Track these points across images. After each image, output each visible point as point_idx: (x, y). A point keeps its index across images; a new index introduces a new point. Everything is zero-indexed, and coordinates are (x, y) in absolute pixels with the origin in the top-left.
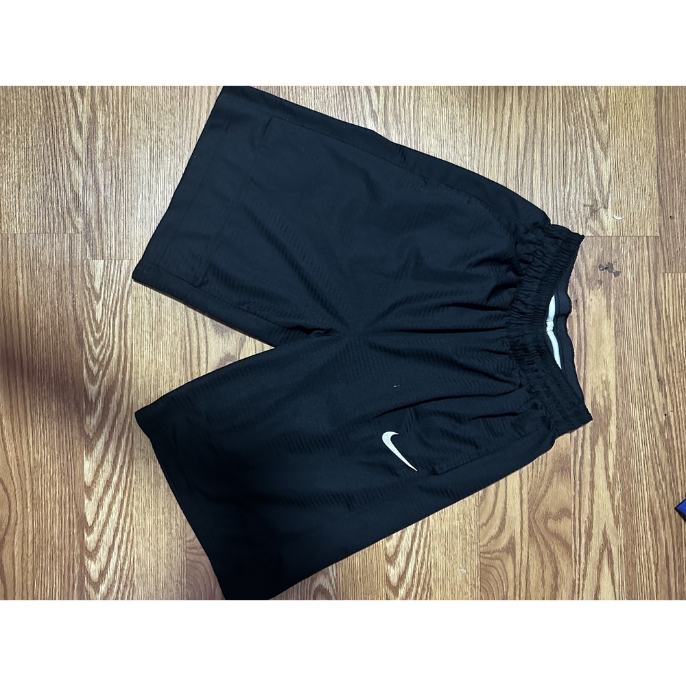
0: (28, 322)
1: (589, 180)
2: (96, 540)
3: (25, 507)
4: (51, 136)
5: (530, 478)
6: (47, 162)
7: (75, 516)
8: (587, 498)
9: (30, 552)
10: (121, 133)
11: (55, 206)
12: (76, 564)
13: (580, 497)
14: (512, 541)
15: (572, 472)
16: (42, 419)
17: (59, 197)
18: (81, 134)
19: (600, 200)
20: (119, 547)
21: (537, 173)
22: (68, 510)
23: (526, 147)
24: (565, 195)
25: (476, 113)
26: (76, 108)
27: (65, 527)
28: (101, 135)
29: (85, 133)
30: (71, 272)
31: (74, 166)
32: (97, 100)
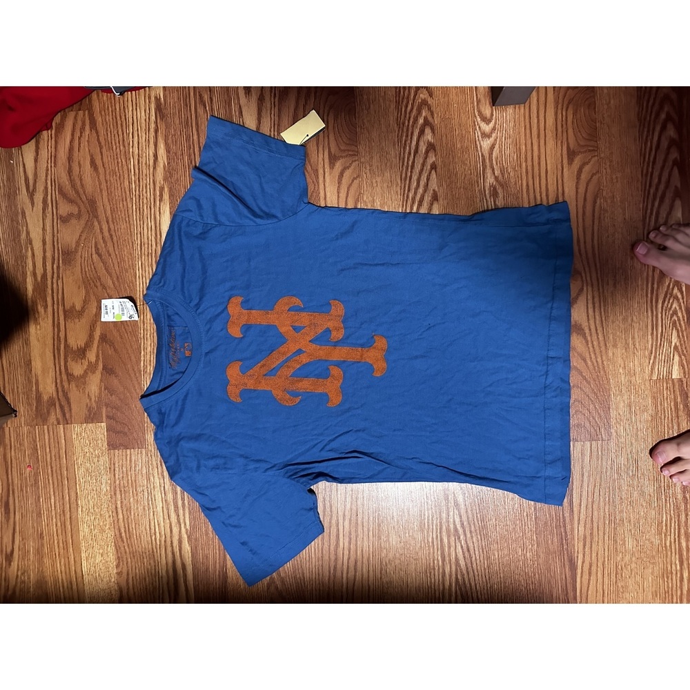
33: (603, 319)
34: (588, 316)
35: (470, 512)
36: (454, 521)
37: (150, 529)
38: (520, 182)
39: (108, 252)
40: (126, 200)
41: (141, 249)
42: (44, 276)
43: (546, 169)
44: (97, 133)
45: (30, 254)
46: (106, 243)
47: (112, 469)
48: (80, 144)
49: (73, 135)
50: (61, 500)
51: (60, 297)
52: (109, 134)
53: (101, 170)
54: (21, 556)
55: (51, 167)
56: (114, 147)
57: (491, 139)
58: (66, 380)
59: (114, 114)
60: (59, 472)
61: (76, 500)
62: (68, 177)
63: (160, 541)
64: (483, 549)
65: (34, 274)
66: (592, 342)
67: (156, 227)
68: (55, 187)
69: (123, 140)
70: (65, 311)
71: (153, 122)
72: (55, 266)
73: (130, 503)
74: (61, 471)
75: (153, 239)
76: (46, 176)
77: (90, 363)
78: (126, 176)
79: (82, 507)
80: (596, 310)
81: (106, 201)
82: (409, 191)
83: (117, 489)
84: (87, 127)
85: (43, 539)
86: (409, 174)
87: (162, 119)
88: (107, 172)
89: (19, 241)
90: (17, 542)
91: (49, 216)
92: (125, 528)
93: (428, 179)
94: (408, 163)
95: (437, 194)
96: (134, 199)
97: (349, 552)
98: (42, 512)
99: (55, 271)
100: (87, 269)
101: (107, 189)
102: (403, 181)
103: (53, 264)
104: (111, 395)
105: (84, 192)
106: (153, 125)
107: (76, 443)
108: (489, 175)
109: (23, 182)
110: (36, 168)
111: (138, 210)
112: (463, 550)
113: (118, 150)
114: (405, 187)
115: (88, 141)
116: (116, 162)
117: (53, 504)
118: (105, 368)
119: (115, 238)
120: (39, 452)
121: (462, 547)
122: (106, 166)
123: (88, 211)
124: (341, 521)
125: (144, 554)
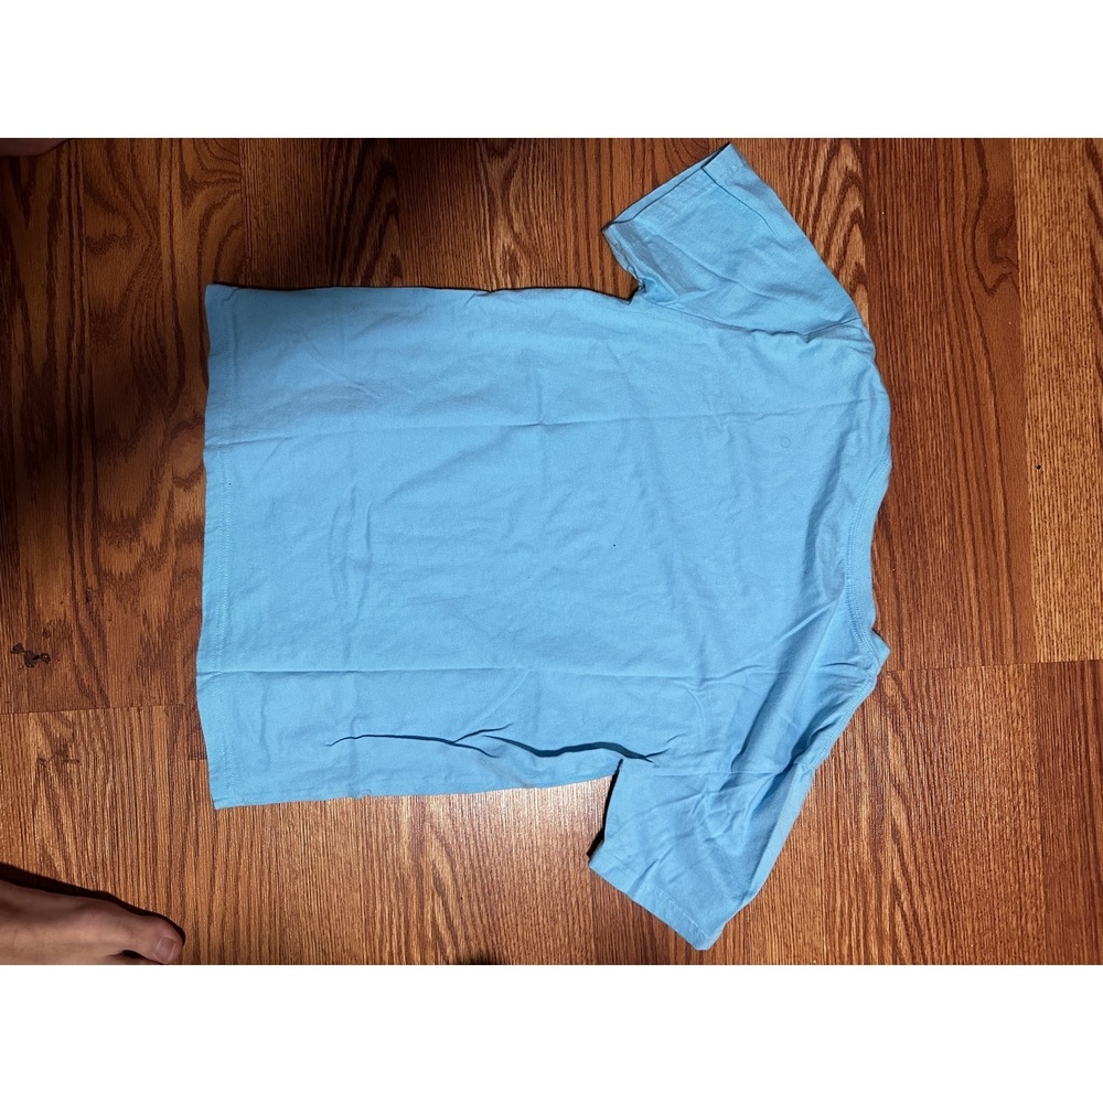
0: (959, 533)
1: (72, 805)
2: (846, 202)
3: (952, 252)
4: (938, 819)
5: (159, 304)
6: (942, 779)
7: (879, 239)
8: (60, 271)
9: (942, 183)
10: (835, 830)
11: (927, 712)
12: (874, 165)
13: (72, 273)
14: (187, 199)
15: (87, 315)
16: (933, 385)
17: (921, 724)
18: (894, 826)
19: (52, 773)
20: (811, 191)
21: (163, 812)
22: (890, 247)
23: (183, 854)
24: (114, 777)
25: (270, 905)
26: (903, 864)
27: (893, 222)
28: (864, 824)
29: (888, 827)
30: (899, 612)
31: (902, 775)
32: (871, 879)
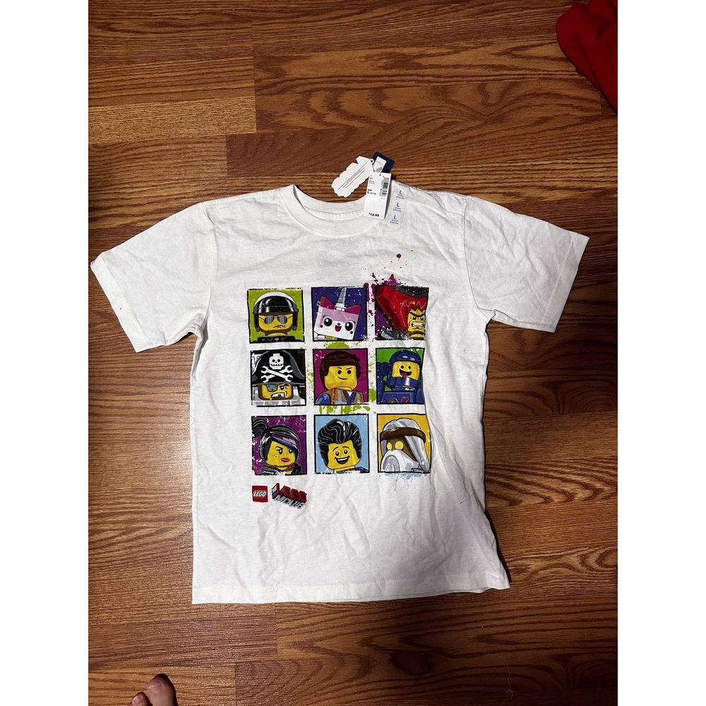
33: (377, 699)
34: (380, 681)
35: (154, 546)
36: (143, 528)
37: (138, 182)
38: (532, 600)
39: (447, 136)
40: (505, 156)
41: (450, 172)
42: (420, 66)
43: (546, 630)
44: (577, 124)
45: (444, 51)
46: (457, 134)
47: (204, 140)
48: (566, 105)
49: (575, 98)
50: (170, 84)
51: (396, 83)
52: (576, 137)
53: (537, 129)
54: (108, 39)
55: (540, 74)
56: (563, 143)
57: (579, 565)
58: (304, 90)
59: (599, 143)
60: (202, 81)
61: (170, 100)
62: (528, 93)
63: (123, 193)
64: (111, 561)
65: (421, 56)
66: (350, 687)
67: (475, 189)
68: (517, 79)
69: (570, 153)
70: (380, 88)
71: (590, 185)
72: (430, 78)
73: (166, 159)
74: (202, 83)
75: (461, 186)
76: (529, 69)
77: (323, 116)
78: (531, 156)
79: (162, 107)
80: (387, 691)
81: (504, 133)
82: (520, 472)
83: (182, 145)
84: (583, 114)
85: (127, 64)
86: (539, 472)
87: (594, 195)
88: (534, 136)
89: (457, 40)
90: (123, 35)
91: (486, 72)
92: (138, 154)
93: (533, 494)
94: (551, 471)
95: (517, 505)
96: (506, 165)
97: (108, 407)
98: (157, 63)
99: (426, 78)
100: (427, 113)
101: (516, 135)
102: (531, 466)
103: (433, 76)
104: (288, 139)
105: (512, 110)
106: (587, 185)
107: (235, 100)
108: (540, 563)
109: (522, 44)
110: (538, 58)
111: (494, 169)
112: (110, 538)
113: (559, 147)
114: (525, 468)
115: (568, 115)
116: (546, 145)
117: (166, 75)
118: (318, 132)
119: (462, 143)
120: (224, 60)
121: (113, 537)
122: (542, 134)
123: (491, 114)
124: (144, 397)
125: (109, 175)
